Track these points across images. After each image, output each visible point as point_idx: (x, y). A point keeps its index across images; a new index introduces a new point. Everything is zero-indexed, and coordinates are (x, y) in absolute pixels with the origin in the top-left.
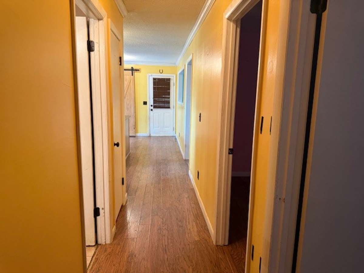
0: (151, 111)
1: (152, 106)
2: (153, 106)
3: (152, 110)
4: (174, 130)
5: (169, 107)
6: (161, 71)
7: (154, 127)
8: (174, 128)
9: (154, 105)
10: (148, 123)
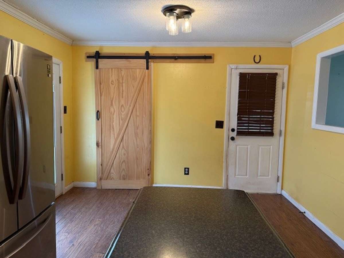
0: (230, 140)
1: (233, 130)
2: (236, 131)
3: (233, 139)
4: (278, 181)
5: (271, 134)
6: (257, 60)
7: (235, 175)
8: (278, 177)
9: (238, 129)
10: (224, 164)
